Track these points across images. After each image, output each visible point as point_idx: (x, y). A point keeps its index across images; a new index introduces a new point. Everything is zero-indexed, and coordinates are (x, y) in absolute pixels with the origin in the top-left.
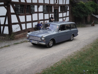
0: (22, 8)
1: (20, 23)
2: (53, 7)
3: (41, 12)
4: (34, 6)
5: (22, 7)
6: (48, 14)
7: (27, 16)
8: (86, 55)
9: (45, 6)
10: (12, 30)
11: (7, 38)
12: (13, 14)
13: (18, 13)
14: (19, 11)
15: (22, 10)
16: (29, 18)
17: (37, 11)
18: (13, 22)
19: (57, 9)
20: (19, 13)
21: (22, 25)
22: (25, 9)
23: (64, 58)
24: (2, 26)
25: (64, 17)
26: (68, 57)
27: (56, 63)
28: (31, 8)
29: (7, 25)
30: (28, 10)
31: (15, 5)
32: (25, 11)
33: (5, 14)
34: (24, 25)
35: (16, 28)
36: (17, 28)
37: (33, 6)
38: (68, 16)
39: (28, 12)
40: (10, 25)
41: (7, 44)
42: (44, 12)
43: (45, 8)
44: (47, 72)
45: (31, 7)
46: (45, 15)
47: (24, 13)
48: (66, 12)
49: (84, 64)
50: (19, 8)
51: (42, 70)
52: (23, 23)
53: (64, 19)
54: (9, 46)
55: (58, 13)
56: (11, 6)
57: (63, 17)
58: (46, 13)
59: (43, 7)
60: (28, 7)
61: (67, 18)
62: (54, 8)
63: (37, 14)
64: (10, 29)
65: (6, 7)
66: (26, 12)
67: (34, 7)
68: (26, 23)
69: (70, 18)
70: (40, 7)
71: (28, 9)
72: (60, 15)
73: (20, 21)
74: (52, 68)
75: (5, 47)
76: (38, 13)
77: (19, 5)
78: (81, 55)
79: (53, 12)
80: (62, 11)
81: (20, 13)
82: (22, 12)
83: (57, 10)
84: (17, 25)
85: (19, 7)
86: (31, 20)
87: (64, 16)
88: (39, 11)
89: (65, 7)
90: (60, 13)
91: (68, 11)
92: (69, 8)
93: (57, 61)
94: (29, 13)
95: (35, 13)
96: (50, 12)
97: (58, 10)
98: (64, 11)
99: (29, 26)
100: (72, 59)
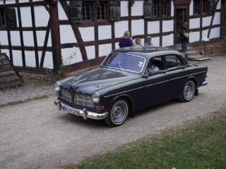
0: (88, 10)
1: (81, 45)
2: (172, 3)
3: (137, 18)
4: (120, 3)
5: (87, 5)
6: (158, 22)
7: (100, 28)
8: (213, 129)
9: (150, 2)
10: (61, 61)
11: (50, 79)
12: (64, 22)
13: (76, 20)
14: (80, 16)
15: (88, 14)
16: (105, 32)
17: (127, 15)
18: (63, 42)
19: (185, 7)
20: (79, 19)
21: (87, 48)
22: (96, 12)
23: (154, 133)
24: (40, 50)
25: (205, 28)
26: (164, 132)
27: (125, 145)
28: (111, 8)
29: (50, 49)
30: (103, 14)
31: (68, 3)
32: (96, 16)
33: (45, 24)
34: (93, 48)
35: (69, 56)
36: (71, 57)
37: (116, 3)
38: (216, 26)
39: (103, 18)
40: (56, 49)
41: (42, 93)
42: (146, 18)
43: (150, 7)
44: (91, 163)
45: (112, 5)
46: (149, 23)
47: (93, 20)
48: (213, 15)
49: (190, 153)
50: (80, 9)
51: (84, 157)
52: (90, 44)
53: (205, 32)
54: (45, 97)
55: (187, 18)
56: (59, 5)
57: (201, 29)
58: (150, 20)
59: (144, 4)
60: (103, 5)
61: (212, 30)
62: (175, 5)
63: (127, 22)
64: (57, 59)
65: (48, 6)
66: (99, 18)
67: (119, 5)
68: (97, 43)
69: (221, 31)
70: (134, 5)
71: (103, 9)
72: (194, 23)
73: (82, 40)
74: (108, 154)
75: (36, 98)
76: (130, 18)
77: (80, 3)
78: (198, 130)
79: (172, 15)
80: (199, 13)
81: (81, 22)
82: (88, 18)
83: (185, 9)
84: (75, 48)
85: (78, 6)
86: (110, 37)
87: (204, 26)
88: (133, 14)
89: (210, 3)
90: (193, 17)
91: (218, 11)
92: (222, 3)
93: (131, 141)
94: (104, 20)
95: (120, 20)
96: (164, 16)
97: (187, 10)
98: (204, 14)
99: (105, 50)
100: (167, 137)
